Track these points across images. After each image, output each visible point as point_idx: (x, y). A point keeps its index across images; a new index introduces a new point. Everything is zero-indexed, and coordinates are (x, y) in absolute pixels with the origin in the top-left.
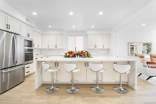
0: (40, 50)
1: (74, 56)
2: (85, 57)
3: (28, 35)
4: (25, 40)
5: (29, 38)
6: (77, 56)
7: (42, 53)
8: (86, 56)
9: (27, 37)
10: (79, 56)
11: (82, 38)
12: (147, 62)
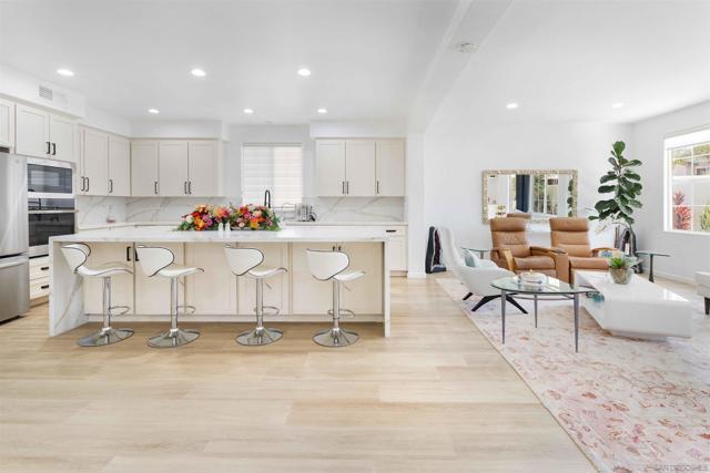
0: (127, 205)
1: (212, 225)
2: (253, 229)
3: (51, 148)
4: (31, 167)
5: (52, 157)
6: (221, 225)
7: (134, 215)
8: (256, 225)
9: (46, 156)
10: (228, 225)
11: (296, 152)
12: (531, 249)
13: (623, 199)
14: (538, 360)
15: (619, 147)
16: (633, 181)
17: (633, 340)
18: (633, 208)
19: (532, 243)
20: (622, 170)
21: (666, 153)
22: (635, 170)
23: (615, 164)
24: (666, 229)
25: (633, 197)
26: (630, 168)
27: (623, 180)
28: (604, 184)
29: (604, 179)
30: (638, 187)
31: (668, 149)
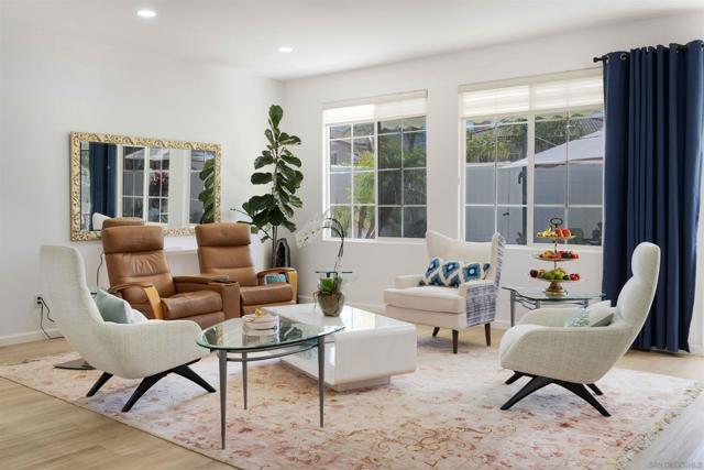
12: (176, 281)
13: (282, 193)
14: (289, 454)
15: (276, 114)
16: (293, 167)
17: (362, 391)
18: (293, 208)
19: (175, 271)
20: (280, 149)
21: (324, 129)
22: (294, 150)
23: (271, 140)
24: (324, 238)
25: (293, 192)
26: (289, 148)
27: (280, 165)
28: (259, 170)
29: (260, 163)
30: (299, 176)
31: (327, 125)
